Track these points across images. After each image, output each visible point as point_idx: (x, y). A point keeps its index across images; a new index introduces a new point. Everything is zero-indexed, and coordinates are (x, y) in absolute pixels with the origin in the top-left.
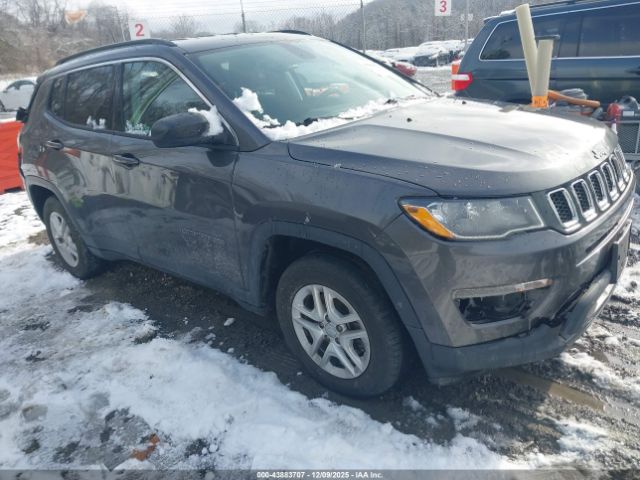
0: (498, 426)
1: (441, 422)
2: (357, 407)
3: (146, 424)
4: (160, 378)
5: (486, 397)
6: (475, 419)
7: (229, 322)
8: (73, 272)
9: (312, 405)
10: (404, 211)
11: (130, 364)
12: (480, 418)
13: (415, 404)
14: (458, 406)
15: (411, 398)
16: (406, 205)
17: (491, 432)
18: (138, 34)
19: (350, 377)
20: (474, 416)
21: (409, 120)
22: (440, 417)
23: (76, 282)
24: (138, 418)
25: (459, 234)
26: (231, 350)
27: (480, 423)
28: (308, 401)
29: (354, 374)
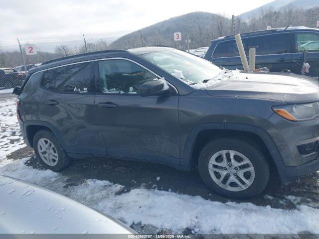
0: (310, 200)
1: (285, 202)
2: (249, 202)
3: (154, 227)
4: (144, 207)
5: (298, 190)
6: (299, 199)
7: (158, 179)
8: (53, 169)
9: (226, 205)
10: (275, 112)
11: (123, 204)
12: (301, 198)
13: (270, 197)
14: (289, 195)
15: (267, 195)
16: (275, 109)
17: (308, 202)
18: (30, 52)
19: (242, 190)
20: (298, 198)
21: (247, 78)
22: (284, 200)
23: (56, 174)
24: (148, 225)
25: (298, 119)
26: (170, 190)
27: (301, 200)
28: (224, 204)
29: (244, 188)
